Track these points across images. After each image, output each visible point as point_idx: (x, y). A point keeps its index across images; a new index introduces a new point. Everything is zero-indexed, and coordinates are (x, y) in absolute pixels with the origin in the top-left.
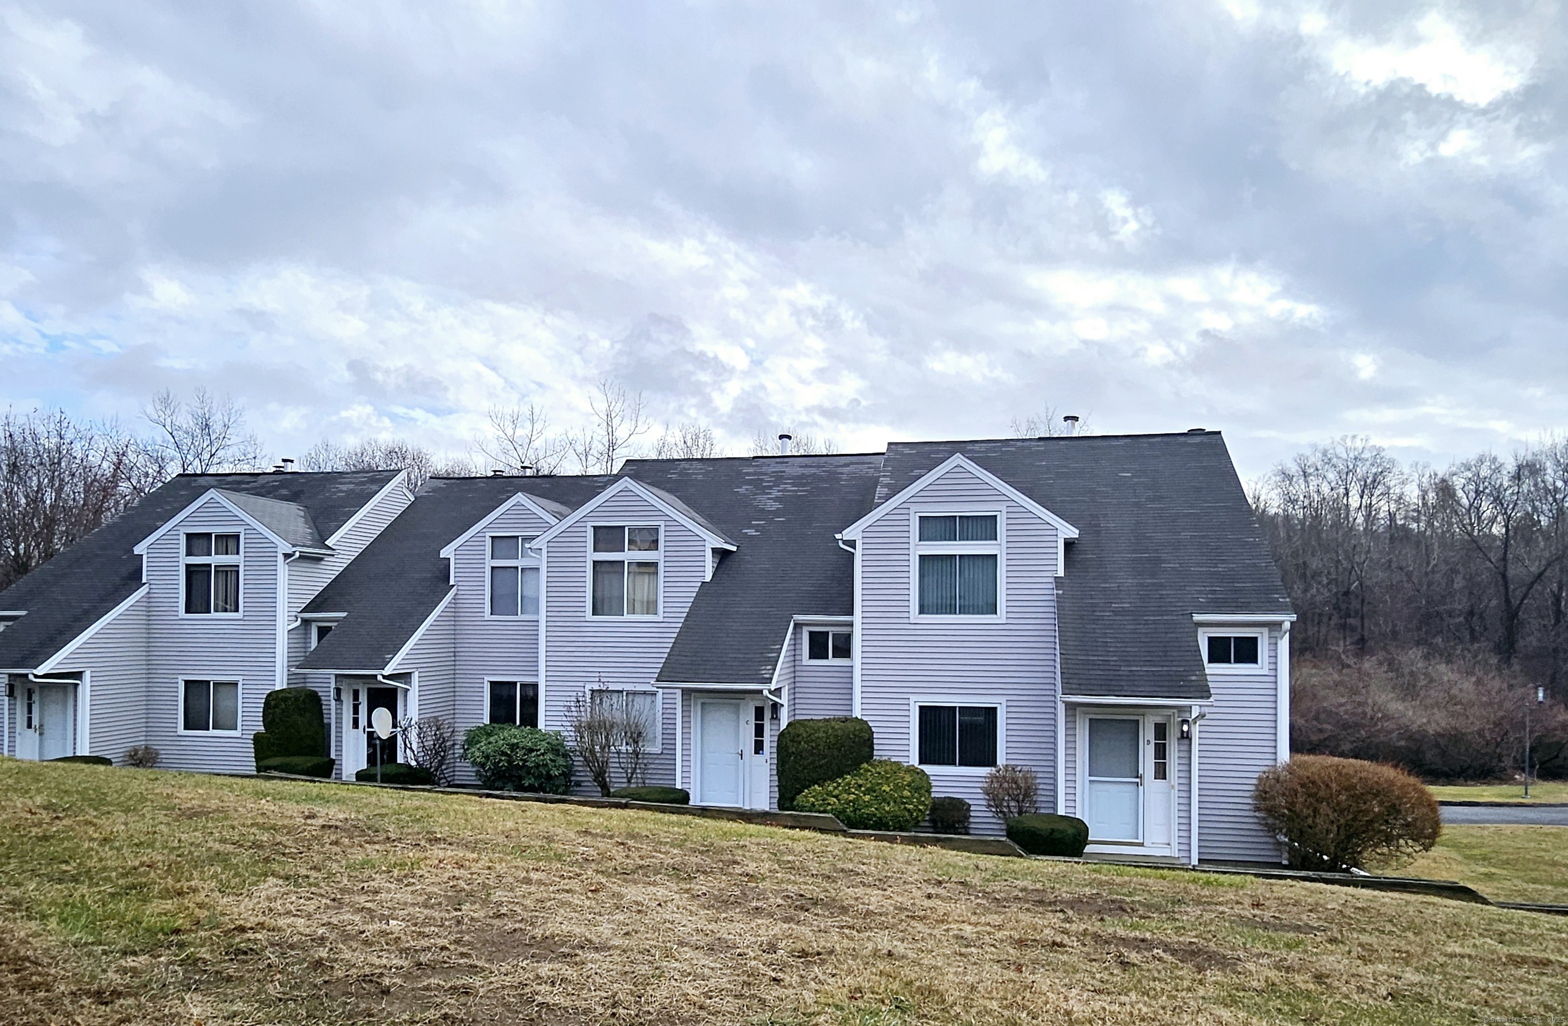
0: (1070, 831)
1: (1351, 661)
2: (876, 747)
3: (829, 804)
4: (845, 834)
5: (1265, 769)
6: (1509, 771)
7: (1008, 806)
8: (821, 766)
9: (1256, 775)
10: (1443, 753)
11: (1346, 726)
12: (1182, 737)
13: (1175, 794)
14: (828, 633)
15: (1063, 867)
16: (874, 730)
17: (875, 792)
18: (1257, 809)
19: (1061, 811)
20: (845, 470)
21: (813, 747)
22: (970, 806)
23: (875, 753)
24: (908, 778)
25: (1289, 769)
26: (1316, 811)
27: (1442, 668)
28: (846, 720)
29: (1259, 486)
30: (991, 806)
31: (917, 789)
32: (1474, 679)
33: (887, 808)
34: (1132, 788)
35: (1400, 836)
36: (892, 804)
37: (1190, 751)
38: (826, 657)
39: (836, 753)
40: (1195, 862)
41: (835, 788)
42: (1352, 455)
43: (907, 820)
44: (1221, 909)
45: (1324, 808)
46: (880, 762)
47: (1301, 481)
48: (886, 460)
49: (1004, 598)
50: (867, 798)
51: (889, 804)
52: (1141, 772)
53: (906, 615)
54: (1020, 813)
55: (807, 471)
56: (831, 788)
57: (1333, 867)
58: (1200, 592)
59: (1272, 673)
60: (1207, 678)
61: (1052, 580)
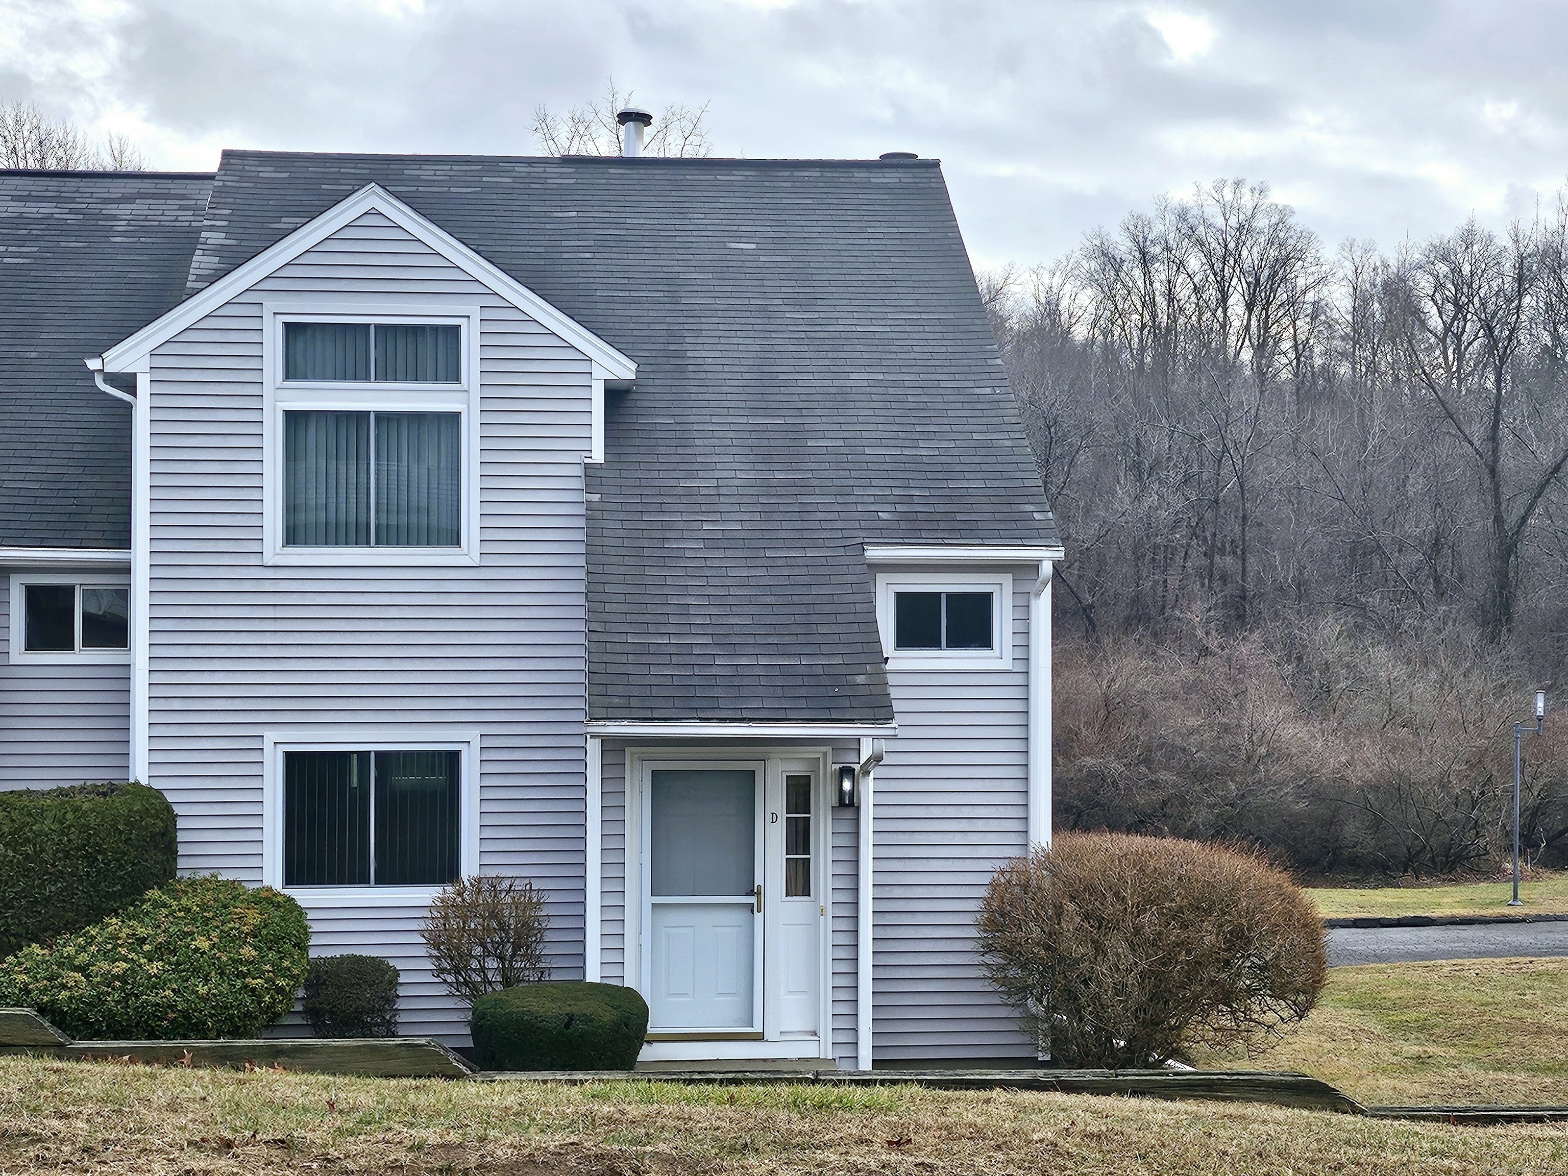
0: (607, 1016)
1: (1213, 643)
2: (181, 850)
3: (64, 987)
4: (61, 1052)
5: (1003, 864)
7: (483, 969)
8: (47, 900)
9: (986, 879)
12: (842, 804)
13: (827, 924)
14: (70, 590)
15: (533, 1093)
16: (177, 810)
17: (174, 952)
18: (988, 949)
19: (593, 975)
20: (125, 210)
21: (27, 857)
22: (397, 973)
23: (181, 863)
24: (254, 918)
25: (1049, 862)
26: (1099, 948)
27: (1381, 654)
28: (109, 790)
29: (1057, 281)
30: (442, 970)
31: (273, 942)
32: (1433, 675)
33: (202, 990)
34: (738, 917)
35: (1251, 992)
36: (214, 977)
37: (857, 834)
38: (69, 646)
39: (83, 867)
40: (865, 1064)
41: (83, 949)
42: (1233, 221)
43: (248, 1015)
45: (1117, 945)
46: (192, 883)
47: (1137, 273)
48: (217, 192)
49: (476, 509)
50: (155, 968)
51: (206, 980)
52: (758, 881)
53: (254, 546)
54: (507, 982)
55: (31, 209)
56: (70, 950)
57: (1127, 1059)
58: (881, 500)
59: (1020, 667)
60: (891, 679)
61: (578, 471)
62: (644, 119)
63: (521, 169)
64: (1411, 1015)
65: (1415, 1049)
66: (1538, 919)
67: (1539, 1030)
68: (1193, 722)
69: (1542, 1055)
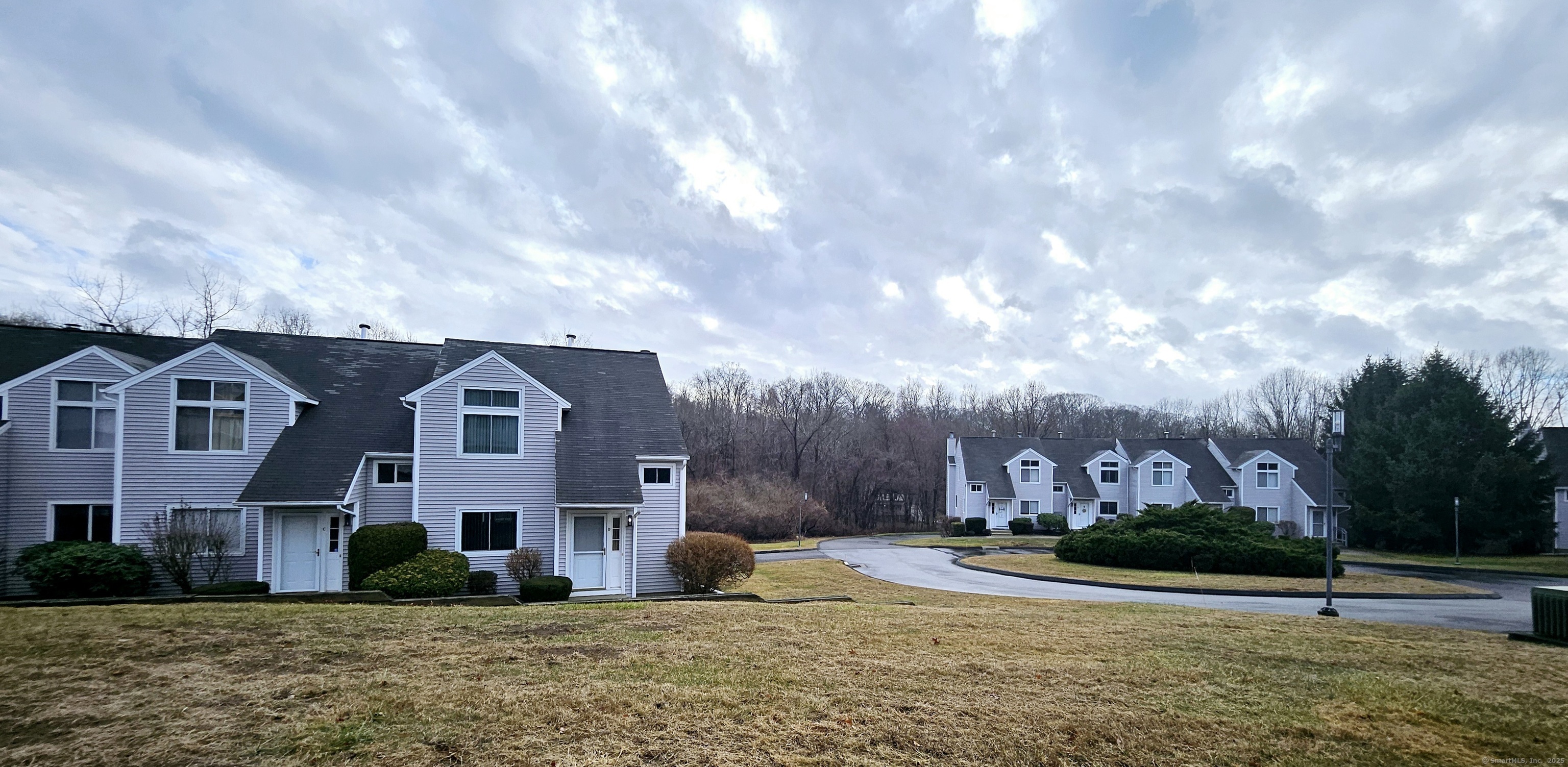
0: (561, 585)
2: (429, 541)
3: (390, 583)
4: (390, 603)
5: (672, 541)
6: (794, 534)
7: (523, 573)
8: (384, 557)
9: (668, 545)
10: (766, 527)
11: (721, 515)
12: (629, 525)
13: (624, 558)
14: (393, 465)
16: (427, 529)
17: (426, 571)
18: (668, 563)
19: (556, 574)
20: (413, 354)
21: (378, 545)
22: (497, 575)
23: (428, 545)
24: (452, 560)
25: (684, 540)
26: (698, 562)
28: (406, 524)
30: (511, 574)
31: (458, 568)
33: (435, 582)
34: (600, 556)
35: (736, 572)
36: (439, 578)
37: (632, 533)
38: (393, 481)
39: (397, 547)
40: (634, 596)
41: (396, 571)
43: (450, 589)
44: (625, 622)
45: (702, 560)
46: (432, 551)
48: (443, 350)
49: (523, 443)
50: (420, 576)
51: (437, 579)
52: (605, 547)
53: (454, 453)
54: (530, 577)
55: (381, 352)
56: (392, 572)
57: (704, 591)
58: (640, 443)
59: (677, 488)
60: (643, 491)
61: (554, 433)
62: (574, 337)
63: (538, 348)
64: (774, 576)
65: (776, 584)
66: (805, 550)
67: (805, 578)
68: (721, 502)
69: (806, 584)
